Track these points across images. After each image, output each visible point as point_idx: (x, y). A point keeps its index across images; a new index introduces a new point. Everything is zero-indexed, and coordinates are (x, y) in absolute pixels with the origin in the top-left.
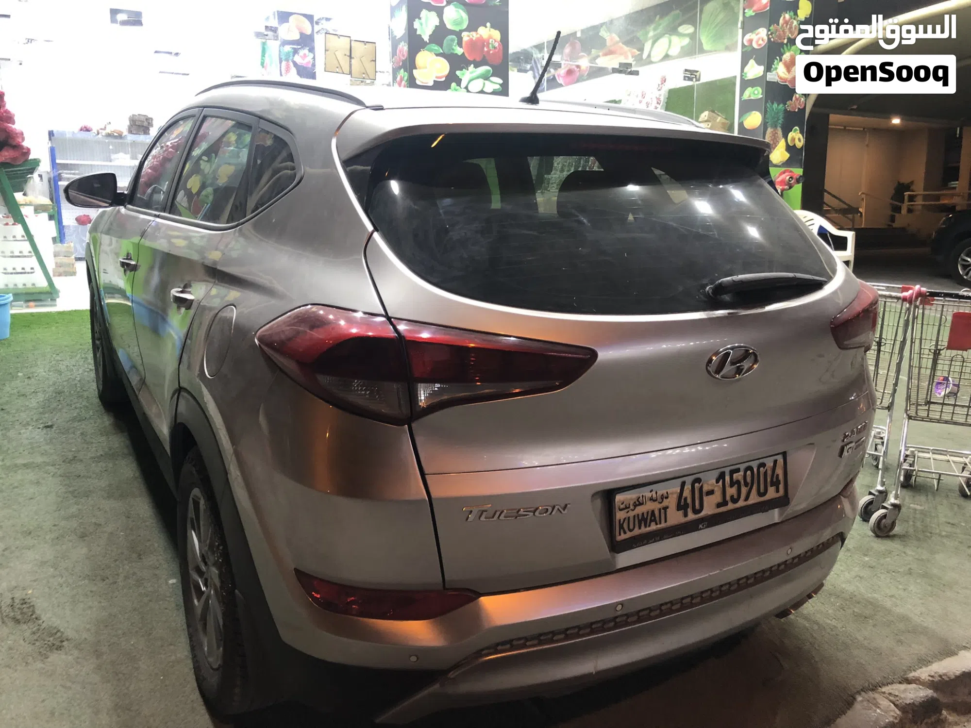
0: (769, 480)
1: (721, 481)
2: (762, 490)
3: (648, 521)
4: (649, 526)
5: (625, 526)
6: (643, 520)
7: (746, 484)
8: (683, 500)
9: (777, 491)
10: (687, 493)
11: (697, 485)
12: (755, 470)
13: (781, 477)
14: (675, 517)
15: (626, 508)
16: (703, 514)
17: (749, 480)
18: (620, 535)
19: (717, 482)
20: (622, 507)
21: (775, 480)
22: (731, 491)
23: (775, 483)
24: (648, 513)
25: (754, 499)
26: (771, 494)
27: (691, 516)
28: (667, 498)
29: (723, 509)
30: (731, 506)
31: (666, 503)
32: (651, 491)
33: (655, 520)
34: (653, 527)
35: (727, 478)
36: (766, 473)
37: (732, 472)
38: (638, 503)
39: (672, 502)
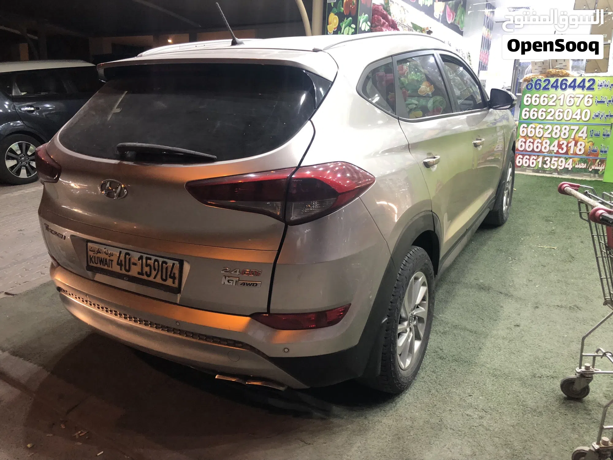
0: (169, 273)
1: (141, 260)
2: (164, 277)
3: (104, 264)
4: (105, 266)
5: (93, 259)
6: (102, 261)
7: (155, 270)
8: (120, 261)
9: (174, 283)
10: (122, 258)
11: (127, 256)
12: (160, 263)
13: (177, 275)
14: (116, 268)
15: (93, 251)
16: (130, 273)
17: (157, 267)
18: (90, 263)
19: (139, 260)
20: (91, 249)
21: (172, 275)
22: (147, 269)
23: (174, 278)
24: (104, 259)
25: (158, 280)
26: (169, 282)
27: (124, 272)
28: (112, 255)
29: (141, 277)
30: (145, 277)
31: (112, 258)
32: (105, 249)
33: (107, 264)
34: (106, 267)
35: (144, 260)
36: (167, 268)
37: (147, 259)
38: (99, 252)
39: (115, 259)
